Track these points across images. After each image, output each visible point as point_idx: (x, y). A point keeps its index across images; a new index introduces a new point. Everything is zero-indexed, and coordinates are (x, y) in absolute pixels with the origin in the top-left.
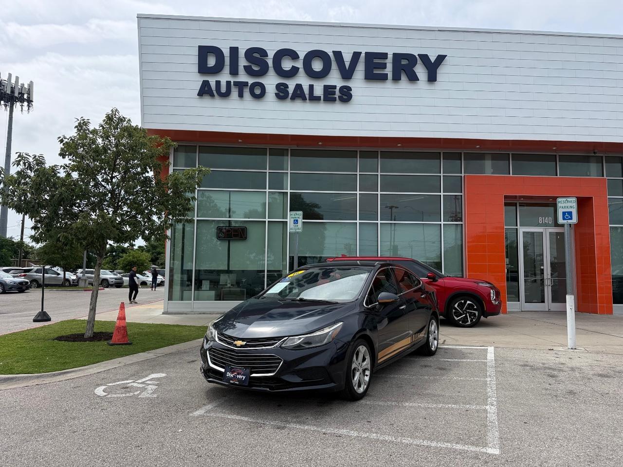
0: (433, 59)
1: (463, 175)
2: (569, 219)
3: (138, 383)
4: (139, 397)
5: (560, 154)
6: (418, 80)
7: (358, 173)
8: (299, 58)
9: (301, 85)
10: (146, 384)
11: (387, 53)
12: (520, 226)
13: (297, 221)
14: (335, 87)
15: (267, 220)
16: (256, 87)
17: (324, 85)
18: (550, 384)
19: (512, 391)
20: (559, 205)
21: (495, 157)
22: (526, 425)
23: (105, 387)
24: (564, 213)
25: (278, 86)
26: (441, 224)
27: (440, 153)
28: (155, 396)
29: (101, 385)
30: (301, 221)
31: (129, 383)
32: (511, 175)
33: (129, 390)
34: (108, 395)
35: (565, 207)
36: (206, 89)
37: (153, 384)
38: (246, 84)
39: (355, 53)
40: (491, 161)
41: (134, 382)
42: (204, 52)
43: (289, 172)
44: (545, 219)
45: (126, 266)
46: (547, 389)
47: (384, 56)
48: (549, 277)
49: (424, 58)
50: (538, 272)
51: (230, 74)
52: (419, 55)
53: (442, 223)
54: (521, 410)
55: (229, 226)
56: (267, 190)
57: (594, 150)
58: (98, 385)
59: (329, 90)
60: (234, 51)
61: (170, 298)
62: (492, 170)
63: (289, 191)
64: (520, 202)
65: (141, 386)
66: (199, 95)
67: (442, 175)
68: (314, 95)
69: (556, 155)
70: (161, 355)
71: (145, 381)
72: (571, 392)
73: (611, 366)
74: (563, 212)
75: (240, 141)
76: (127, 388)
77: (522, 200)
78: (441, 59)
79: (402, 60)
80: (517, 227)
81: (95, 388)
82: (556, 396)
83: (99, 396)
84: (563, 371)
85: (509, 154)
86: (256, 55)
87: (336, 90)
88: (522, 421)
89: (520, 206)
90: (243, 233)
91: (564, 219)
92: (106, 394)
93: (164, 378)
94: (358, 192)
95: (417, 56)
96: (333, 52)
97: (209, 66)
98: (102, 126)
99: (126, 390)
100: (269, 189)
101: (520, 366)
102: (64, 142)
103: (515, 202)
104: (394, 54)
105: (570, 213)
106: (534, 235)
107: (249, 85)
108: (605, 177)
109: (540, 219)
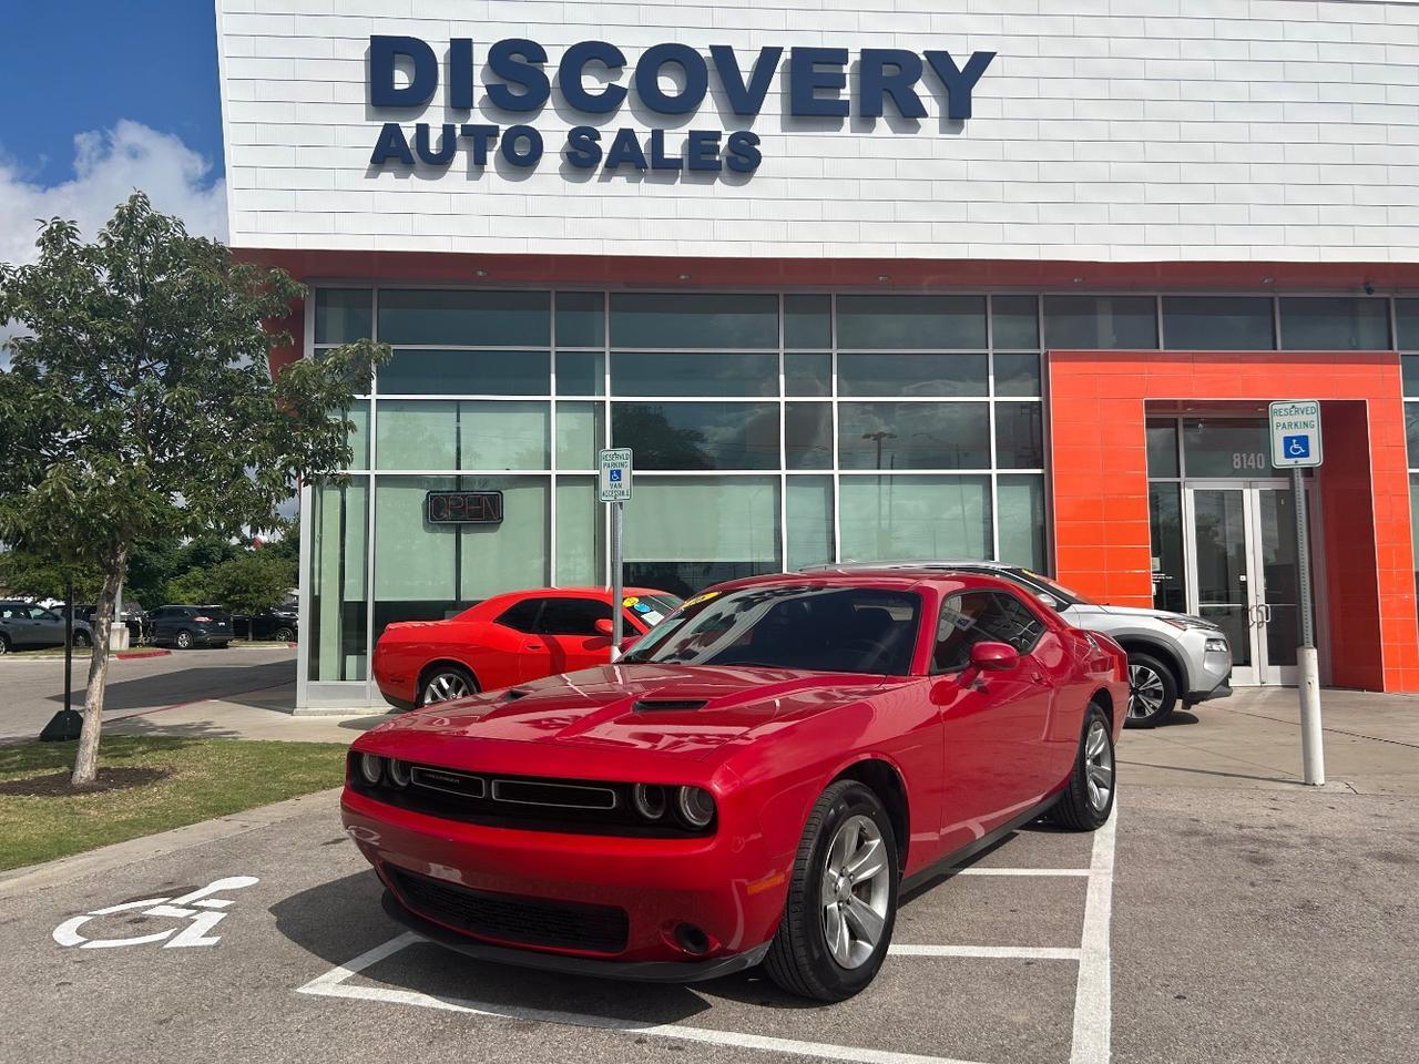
0: (961, 64)
1: (1042, 351)
2: (1302, 455)
3: (178, 906)
4: (166, 946)
5: (1282, 295)
6: (925, 115)
7: (782, 351)
8: (625, 63)
9: (631, 132)
10: (195, 908)
11: (847, 50)
12: (1187, 476)
13: (619, 472)
14: (717, 135)
15: (553, 472)
16: (521, 137)
17: (691, 132)
18: (1252, 884)
19: (1153, 904)
20: (1275, 420)
21: (1121, 307)
22: (1183, 1002)
23: (86, 919)
24: (1288, 441)
25: (573, 135)
26: (990, 476)
27: (985, 297)
28: (213, 941)
29: (78, 913)
30: (628, 473)
31: (151, 907)
32: (1162, 350)
33: (146, 925)
34: (88, 942)
35: (1290, 425)
36: (393, 145)
37: (215, 910)
38: (494, 131)
39: (765, 50)
40: (1110, 317)
41: (165, 904)
42: (385, 52)
43: (607, 350)
44: (1247, 459)
45: (229, 595)
46: (1243, 898)
47: (840, 56)
48: (1262, 601)
49: (940, 60)
50: (1234, 591)
51: (452, 107)
52: (926, 53)
53: (994, 472)
54: (1171, 959)
55: (459, 490)
56: (553, 398)
57: (1367, 283)
58: (70, 914)
59: (704, 143)
60: (461, 49)
61: (314, 674)
62: (1114, 338)
63: (608, 398)
64: (1184, 416)
65: (183, 913)
66: (373, 161)
67: (990, 351)
68: (665, 157)
69: (1272, 299)
70: (257, 825)
71: (195, 901)
72: (1307, 907)
73: (1414, 830)
74: (1285, 438)
75: (480, 273)
76: (143, 920)
77: (1190, 413)
78: (981, 61)
79: (884, 66)
80: (1177, 480)
81: (58, 925)
82: (1267, 918)
83: (61, 947)
84: (1287, 846)
85: (1155, 297)
86: (517, 58)
87: (719, 143)
88: (1173, 993)
89: (1185, 426)
90: (493, 506)
91: (1288, 455)
92: (83, 939)
93: (249, 889)
94: (782, 399)
95: (923, 58)
96: (713, 48)
97: (397, 87)
98: (106, 238)
99: (140, 926)
100: (557, 395)
101: (1179, 834)
102: (6, 281)
103: (1175, 416)
104: (864, 52)
105: (1304, 441)
106: (1223, 499)
107: (502, 133)
108: (1396, 350)
109: (1237, 458)
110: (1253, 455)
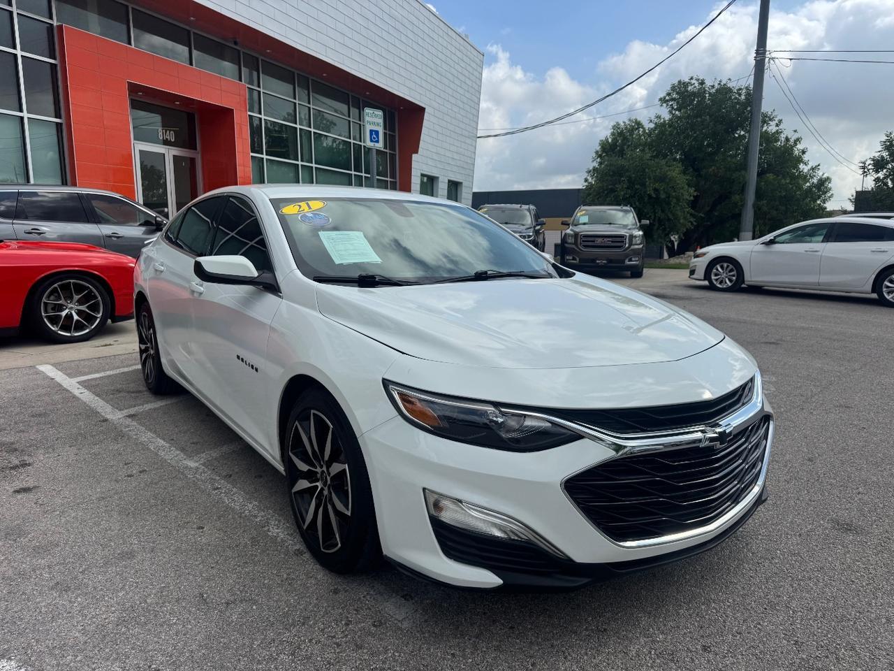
1: (55, 23)
2: (376, 142)
12: (135, 139)
20: (367, 118)
26: (23, 118)
32: (133, 46)
35: (372, 122)
44: (166, 134)
53: (25, 115)
57: (235, 38)
62: (100, 28)
67: (14, 10)
69: (189, 32)
74: (370, 130)
85: (127, 6)
91: (371, 141)
105: (377, 133)
108: (243, 83)
109: (160, 132)
110: (168, 132)
